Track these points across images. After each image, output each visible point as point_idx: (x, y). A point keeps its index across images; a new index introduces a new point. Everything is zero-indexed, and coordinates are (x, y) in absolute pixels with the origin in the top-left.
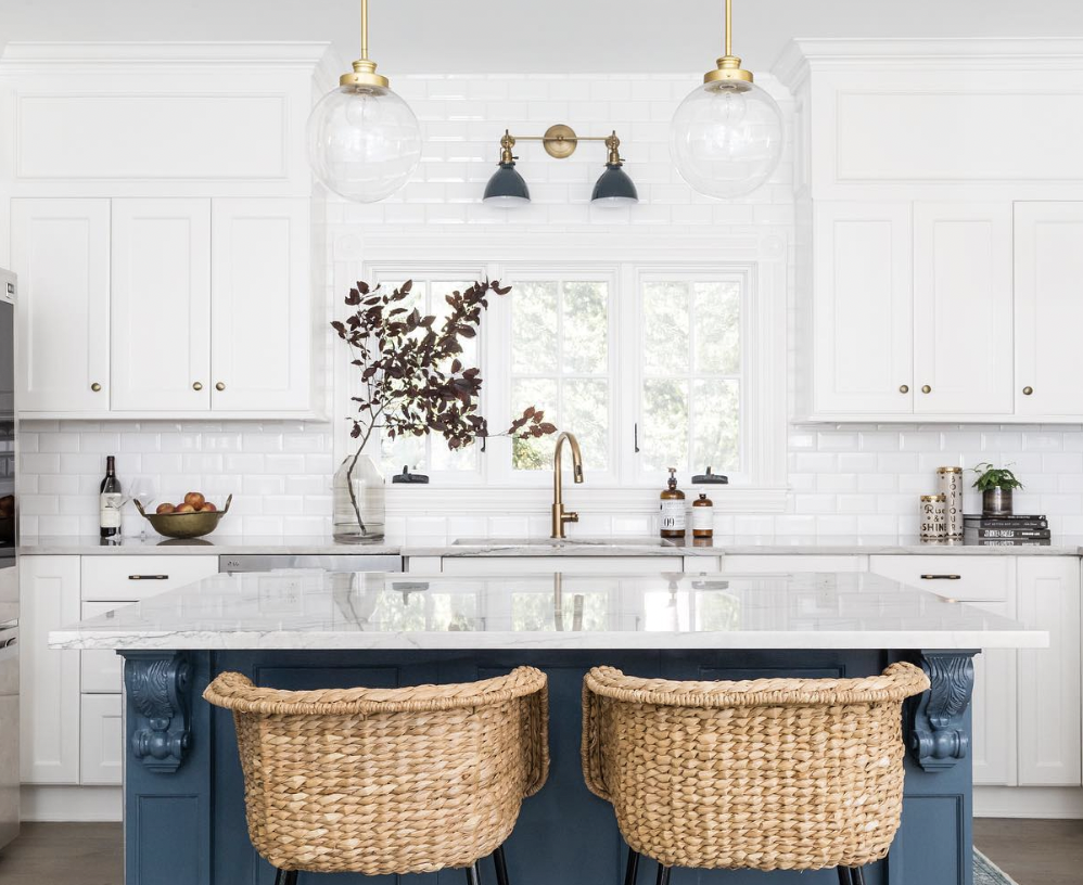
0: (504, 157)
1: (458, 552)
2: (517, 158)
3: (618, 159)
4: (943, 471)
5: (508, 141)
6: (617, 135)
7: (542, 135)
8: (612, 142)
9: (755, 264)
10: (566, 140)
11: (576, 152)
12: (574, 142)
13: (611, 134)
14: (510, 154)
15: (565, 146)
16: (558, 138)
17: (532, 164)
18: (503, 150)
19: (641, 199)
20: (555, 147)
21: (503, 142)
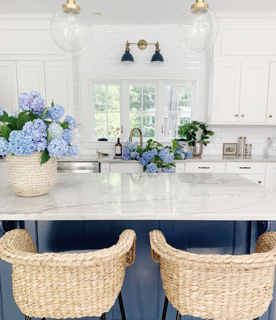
0: (127, 49)
1: (114, 161)
2: (130, 49)
3: (159, 50)
4: (241, 138)
5: (128, 44)
6: (158, 42)
7: (137, 43)
8: (157, 45)
9: (195, 81)
10: (144, 44)
11: (147, 48)
12: (146, 45)
13: (157, 43)
14: (128, 48)
15: (144, 46)
16: (142, 44)
17: (135, 51)
18: (126, 47)
19: (165, 62)
20: (141, 46)
21: (126, 44)
